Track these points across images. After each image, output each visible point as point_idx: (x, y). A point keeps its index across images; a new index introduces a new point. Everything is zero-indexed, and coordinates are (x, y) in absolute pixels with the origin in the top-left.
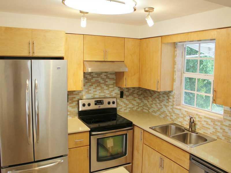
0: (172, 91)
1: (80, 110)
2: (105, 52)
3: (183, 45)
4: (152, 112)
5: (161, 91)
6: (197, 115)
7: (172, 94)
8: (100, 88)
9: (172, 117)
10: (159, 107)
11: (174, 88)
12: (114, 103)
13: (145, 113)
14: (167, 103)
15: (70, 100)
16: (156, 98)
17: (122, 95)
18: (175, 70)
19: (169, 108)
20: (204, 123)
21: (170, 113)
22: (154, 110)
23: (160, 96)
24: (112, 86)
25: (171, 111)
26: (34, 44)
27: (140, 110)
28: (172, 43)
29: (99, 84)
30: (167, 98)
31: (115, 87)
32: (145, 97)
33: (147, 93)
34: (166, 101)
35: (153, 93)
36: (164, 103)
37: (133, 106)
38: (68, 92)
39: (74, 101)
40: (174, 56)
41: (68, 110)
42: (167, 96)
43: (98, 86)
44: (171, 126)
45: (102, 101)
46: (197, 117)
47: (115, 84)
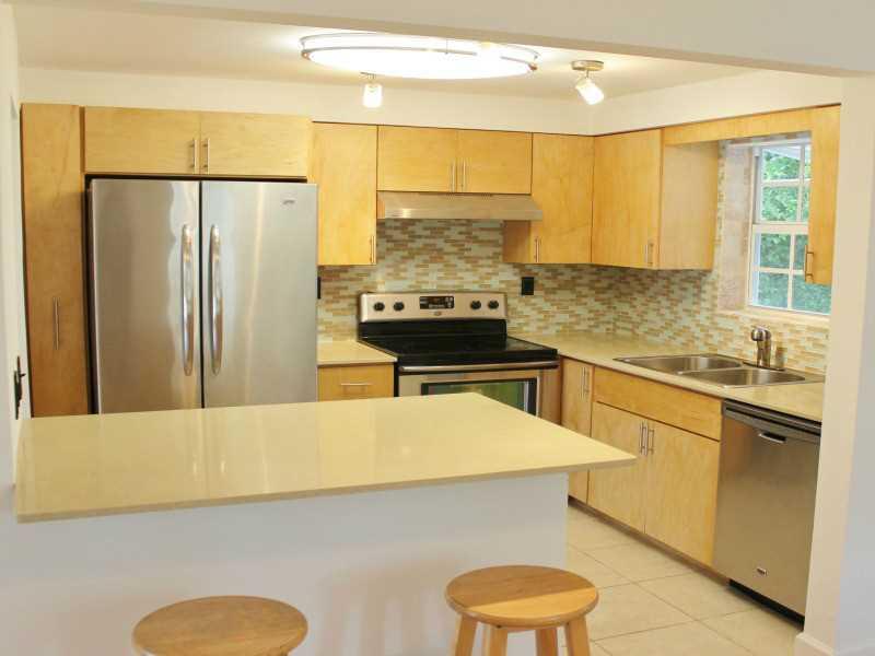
0: (710, 271)
1: (365, 318)
2: (458, 170)
3: (750, 150)
4: (646, 333)
5: (661, 268)
6: (786, 325)
7: (712, 277)
8: (441, 266)
9: (710, 341)
10: (669, 316)
11: (716, 263)
12: (493, 305)
13: (623, 338)
14: (694, 303)
15: (328, 293)
16: (656, 294)
17: (528, 287)
18: (719, 214)
19: (702, 317)
20: (809, 345)
21: (704, 329)
22: (652, 326)
23: (673, 287)
24: (490, 262)
25: (707, 323)
26: (206, 146)
27: (604, 331)
28: (705, 143)
29: (437, 255)
30: (696, 291)
31: (501, 266)
32: (620, 296)
33: (628, 283)
34: (691, 299)
35: (647, 281)
36: (687, 304)
37: (573, 320)
38: (321, 268)
39: (344, 297)
40: (716, 180)
41: (317, 319)
42: (694, 287)
43: (433, 260)
44: (696, 360)
45: (447, 300)
46: (786, 331)
47: (501, 258)
